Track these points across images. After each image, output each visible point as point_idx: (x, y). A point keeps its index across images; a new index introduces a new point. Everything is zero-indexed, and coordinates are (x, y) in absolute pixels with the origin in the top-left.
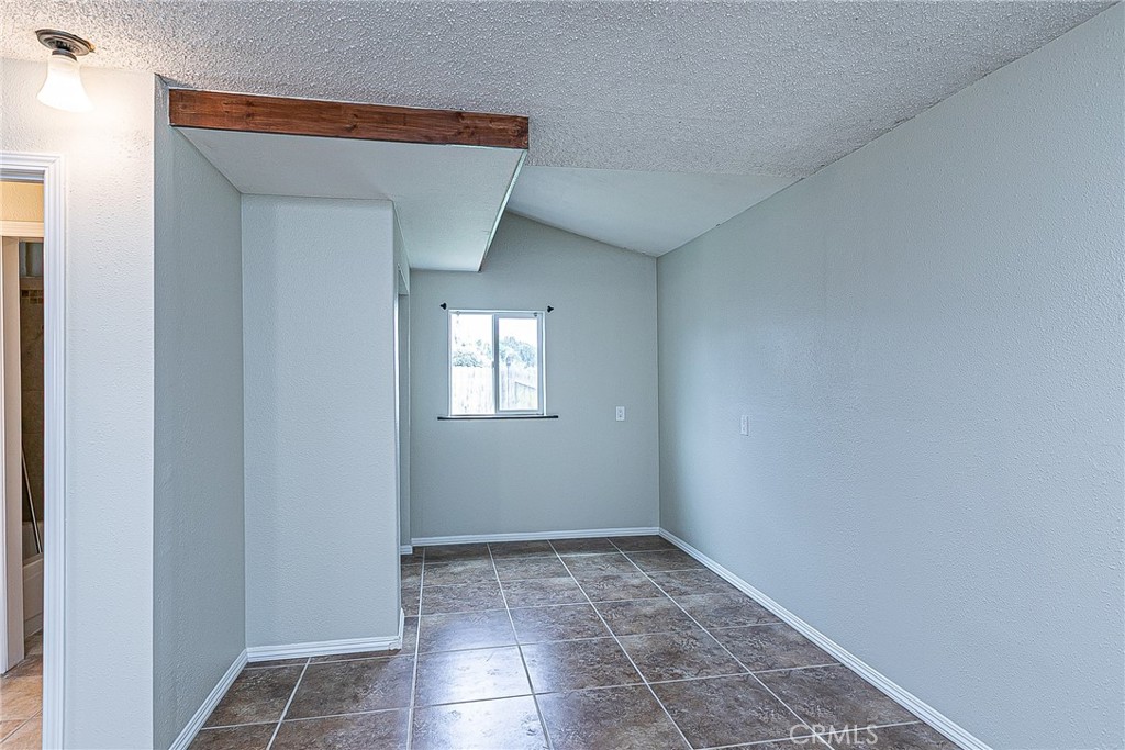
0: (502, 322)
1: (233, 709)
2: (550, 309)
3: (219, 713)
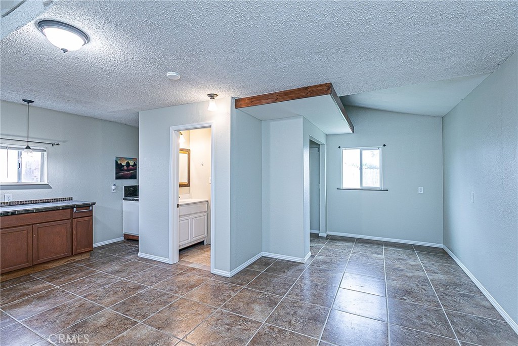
0: (363, 151)
1: (253, 266)
2: (384, 145)
3: (250, 266)
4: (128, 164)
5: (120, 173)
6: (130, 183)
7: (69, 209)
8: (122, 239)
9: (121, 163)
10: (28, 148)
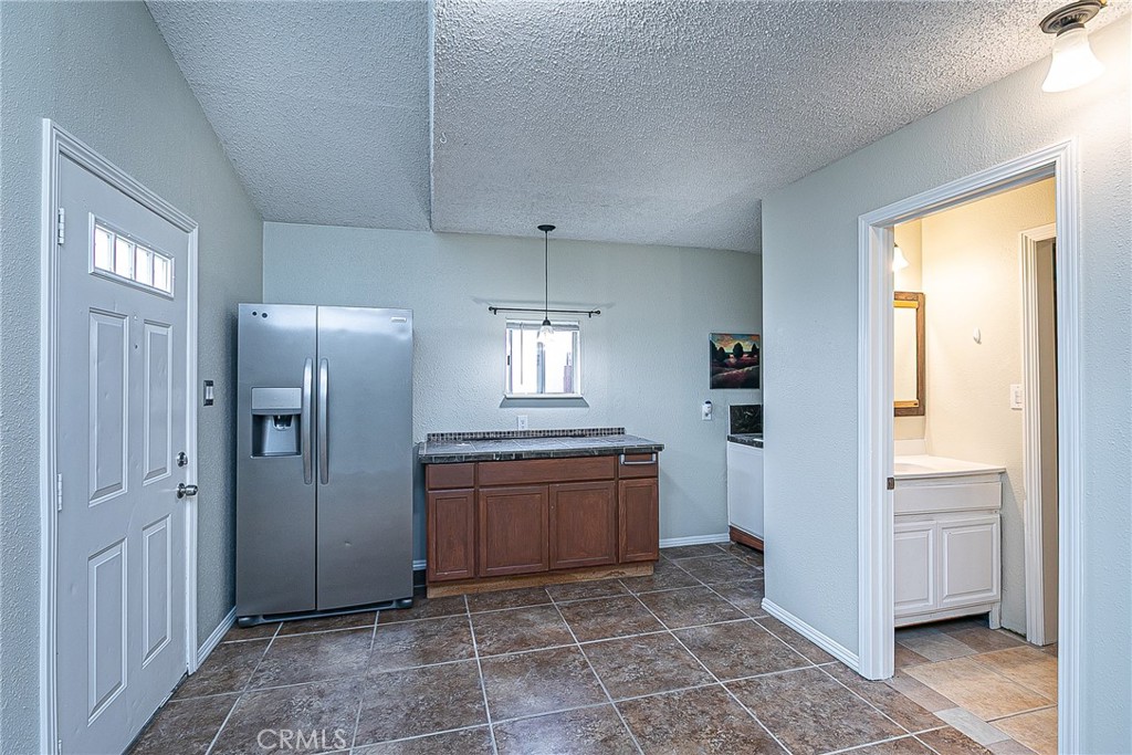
4: (738, 349)
5: (721, 372)
6: (742, 397)
7: (611, 455)
8: (725, 538)
9: (722, 349)
10: (547, 322)
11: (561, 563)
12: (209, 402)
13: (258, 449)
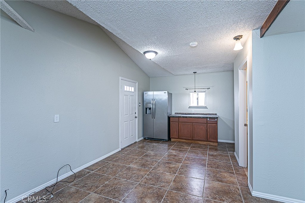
7: (206, 118)
10: (195, 91)
11: (195, 139)
12: (140, 106)
13: (146, 113)
